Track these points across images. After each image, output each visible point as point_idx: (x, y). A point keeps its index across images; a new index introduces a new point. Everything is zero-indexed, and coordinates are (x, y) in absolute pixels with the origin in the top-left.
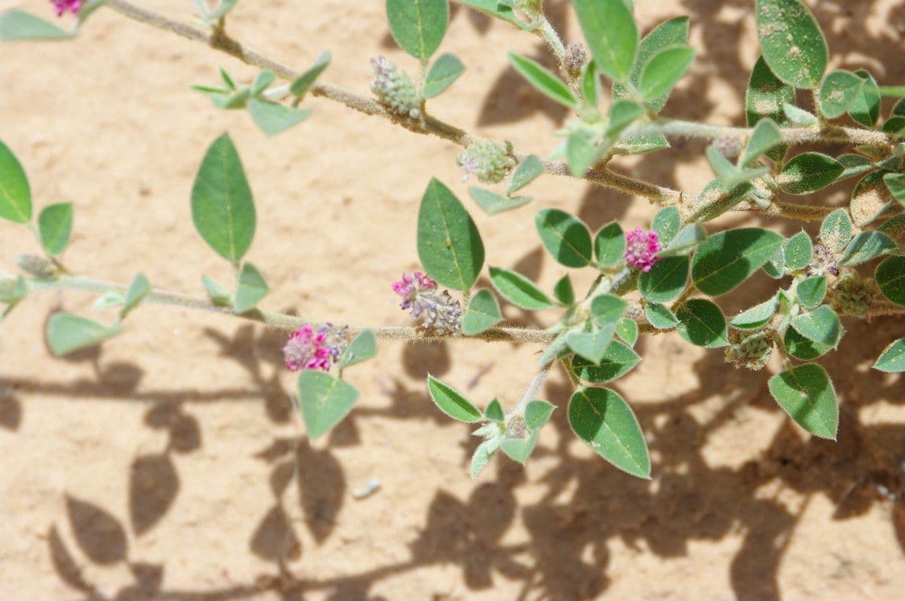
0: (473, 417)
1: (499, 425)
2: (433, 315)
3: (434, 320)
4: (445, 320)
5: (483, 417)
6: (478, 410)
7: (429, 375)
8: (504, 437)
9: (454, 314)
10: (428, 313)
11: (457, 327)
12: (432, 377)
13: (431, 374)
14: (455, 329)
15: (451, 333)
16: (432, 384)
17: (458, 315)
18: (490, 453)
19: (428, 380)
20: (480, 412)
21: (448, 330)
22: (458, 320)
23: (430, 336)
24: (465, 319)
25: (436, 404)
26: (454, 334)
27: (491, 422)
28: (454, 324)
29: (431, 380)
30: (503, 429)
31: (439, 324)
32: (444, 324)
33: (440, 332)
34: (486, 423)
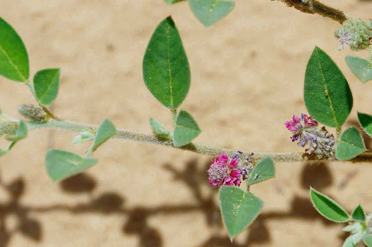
0: (343, 218)
1: (361, 223)
2: (315, 145)
3: (316, 148)
4: (323, 148)
5: (350, 218)
6: (347, 213)
7: (311, 188)
8: (365, 232)
9: (330, 144)
10: (311, 144)
11: (331, 153)
12: (313, 190)
13: (313, 187)
14: (330, 154)
15: (327, 158)
16: (314, 194)
17: (332, 145)
18: (355, 244)
19: (311, 191)
20: (348, 215)
21: (325, 155)
22: (333, 148)
23: (313, 159)
24: (338, 148)
25: (317, 209)
26: (330, 158)
27: (356, 222)
28: (329, 151)
29: (313, 191)
30: (365, 227)
31: (319, 151)
32: (322, 151)
33: (320, 157)
34: (353, 222)
